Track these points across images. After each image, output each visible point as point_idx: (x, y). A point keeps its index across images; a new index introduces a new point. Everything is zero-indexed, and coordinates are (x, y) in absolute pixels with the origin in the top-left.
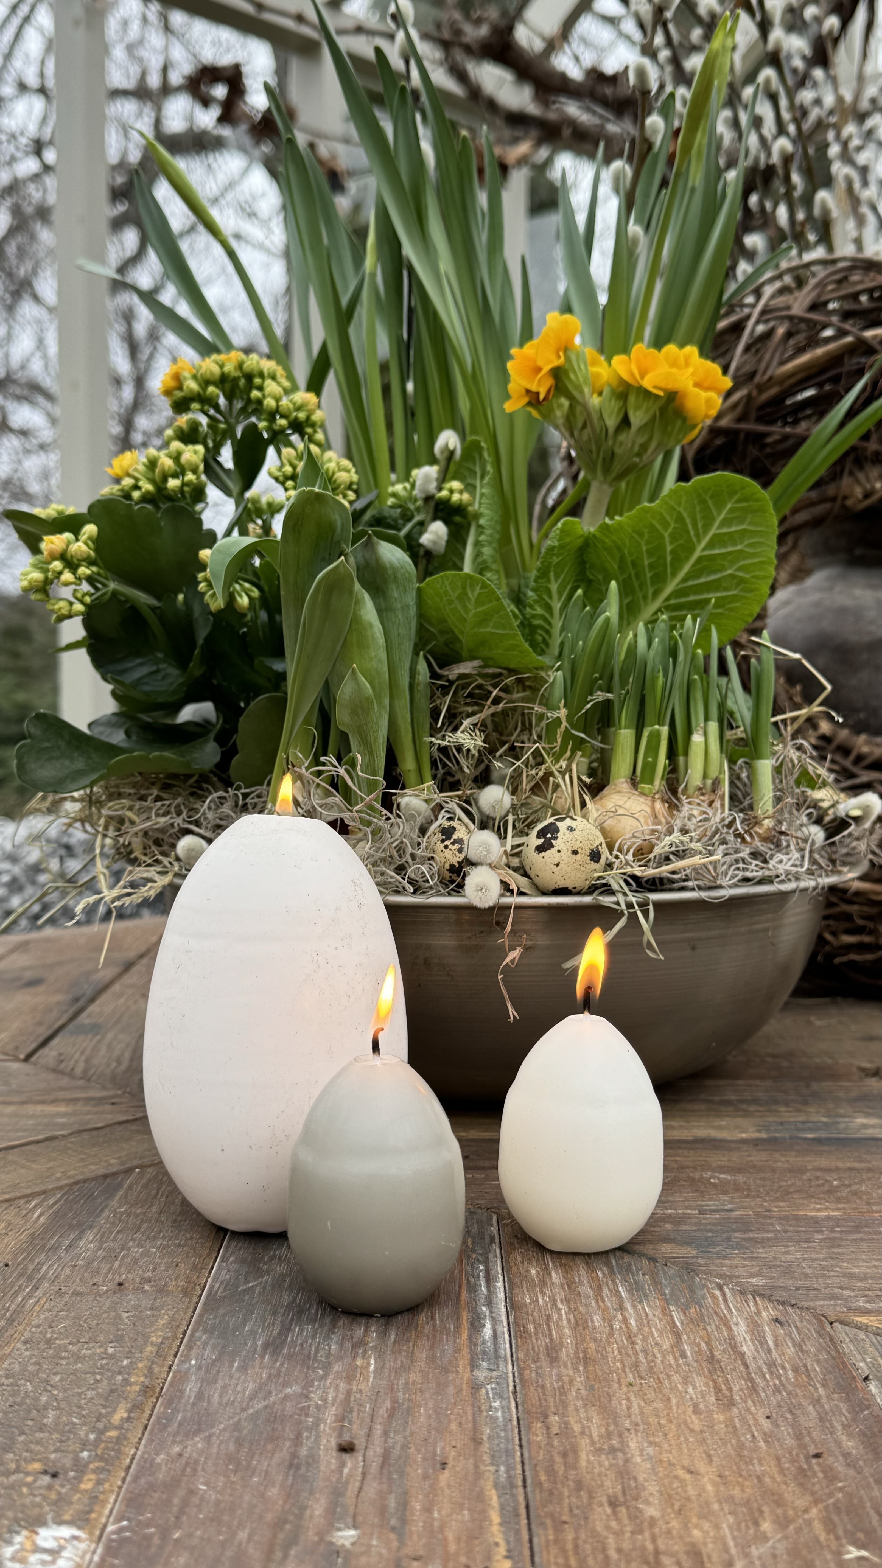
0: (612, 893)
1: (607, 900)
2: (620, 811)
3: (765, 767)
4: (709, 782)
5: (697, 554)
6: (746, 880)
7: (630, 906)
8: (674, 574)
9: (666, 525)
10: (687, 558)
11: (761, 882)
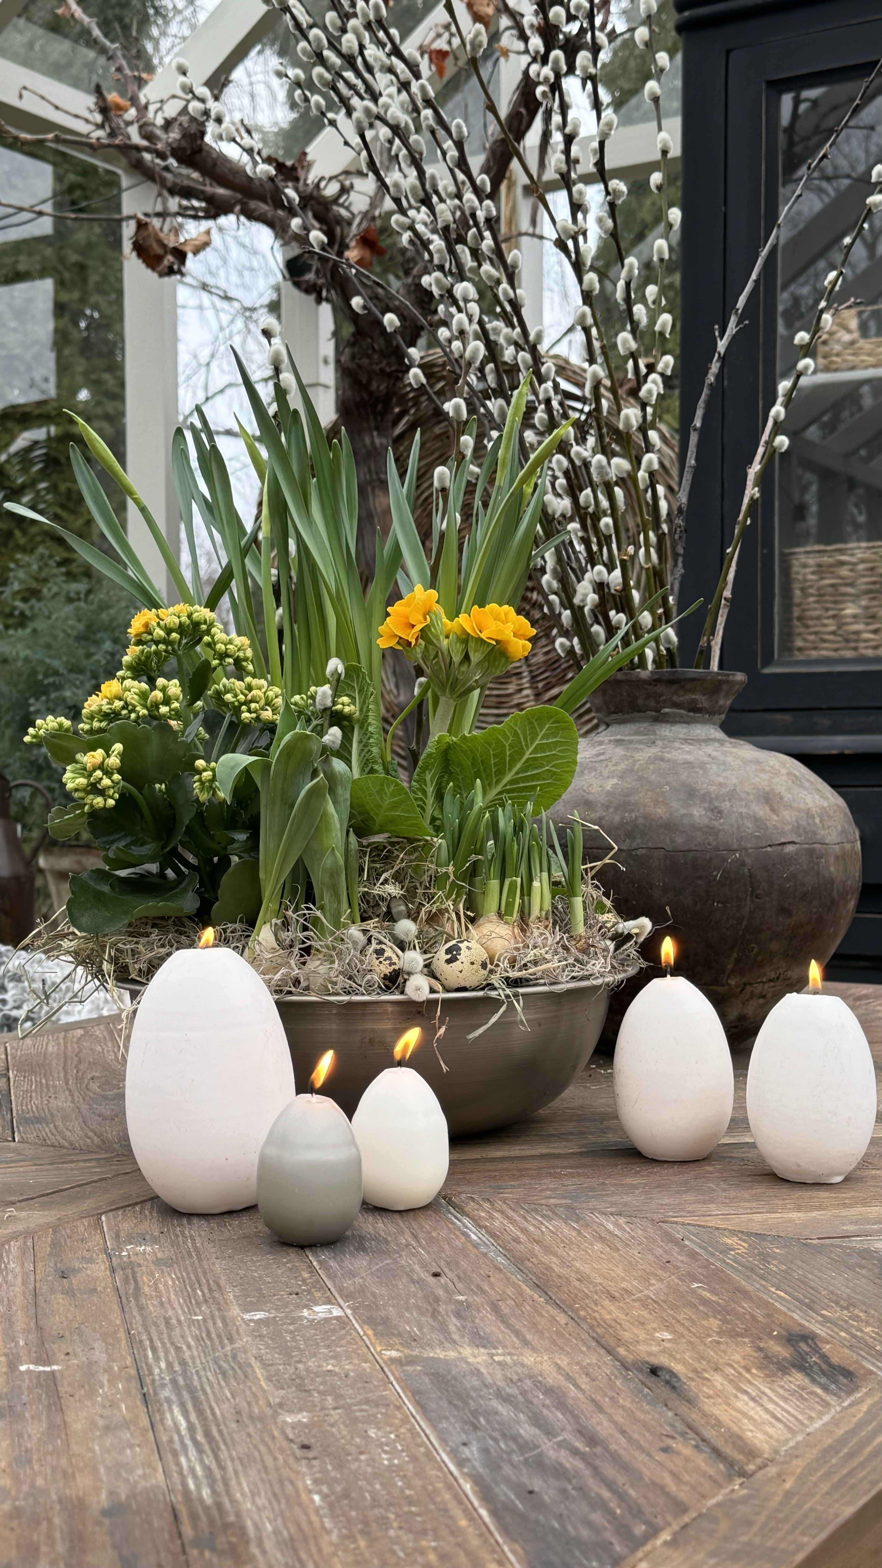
0: (495, 989)
1: (493, 994)
2: (494, 935)
3: (578, 901)
4: (544, 913)
5: (527, 756)
6: (573, 978)
7: (507, 996)
8: (510, 770)
9: (506, 738)
10: (520, 759)
11: (582, 979)
